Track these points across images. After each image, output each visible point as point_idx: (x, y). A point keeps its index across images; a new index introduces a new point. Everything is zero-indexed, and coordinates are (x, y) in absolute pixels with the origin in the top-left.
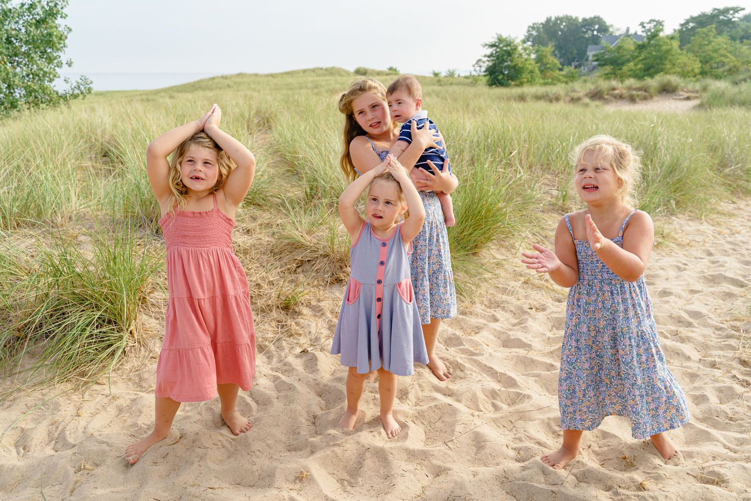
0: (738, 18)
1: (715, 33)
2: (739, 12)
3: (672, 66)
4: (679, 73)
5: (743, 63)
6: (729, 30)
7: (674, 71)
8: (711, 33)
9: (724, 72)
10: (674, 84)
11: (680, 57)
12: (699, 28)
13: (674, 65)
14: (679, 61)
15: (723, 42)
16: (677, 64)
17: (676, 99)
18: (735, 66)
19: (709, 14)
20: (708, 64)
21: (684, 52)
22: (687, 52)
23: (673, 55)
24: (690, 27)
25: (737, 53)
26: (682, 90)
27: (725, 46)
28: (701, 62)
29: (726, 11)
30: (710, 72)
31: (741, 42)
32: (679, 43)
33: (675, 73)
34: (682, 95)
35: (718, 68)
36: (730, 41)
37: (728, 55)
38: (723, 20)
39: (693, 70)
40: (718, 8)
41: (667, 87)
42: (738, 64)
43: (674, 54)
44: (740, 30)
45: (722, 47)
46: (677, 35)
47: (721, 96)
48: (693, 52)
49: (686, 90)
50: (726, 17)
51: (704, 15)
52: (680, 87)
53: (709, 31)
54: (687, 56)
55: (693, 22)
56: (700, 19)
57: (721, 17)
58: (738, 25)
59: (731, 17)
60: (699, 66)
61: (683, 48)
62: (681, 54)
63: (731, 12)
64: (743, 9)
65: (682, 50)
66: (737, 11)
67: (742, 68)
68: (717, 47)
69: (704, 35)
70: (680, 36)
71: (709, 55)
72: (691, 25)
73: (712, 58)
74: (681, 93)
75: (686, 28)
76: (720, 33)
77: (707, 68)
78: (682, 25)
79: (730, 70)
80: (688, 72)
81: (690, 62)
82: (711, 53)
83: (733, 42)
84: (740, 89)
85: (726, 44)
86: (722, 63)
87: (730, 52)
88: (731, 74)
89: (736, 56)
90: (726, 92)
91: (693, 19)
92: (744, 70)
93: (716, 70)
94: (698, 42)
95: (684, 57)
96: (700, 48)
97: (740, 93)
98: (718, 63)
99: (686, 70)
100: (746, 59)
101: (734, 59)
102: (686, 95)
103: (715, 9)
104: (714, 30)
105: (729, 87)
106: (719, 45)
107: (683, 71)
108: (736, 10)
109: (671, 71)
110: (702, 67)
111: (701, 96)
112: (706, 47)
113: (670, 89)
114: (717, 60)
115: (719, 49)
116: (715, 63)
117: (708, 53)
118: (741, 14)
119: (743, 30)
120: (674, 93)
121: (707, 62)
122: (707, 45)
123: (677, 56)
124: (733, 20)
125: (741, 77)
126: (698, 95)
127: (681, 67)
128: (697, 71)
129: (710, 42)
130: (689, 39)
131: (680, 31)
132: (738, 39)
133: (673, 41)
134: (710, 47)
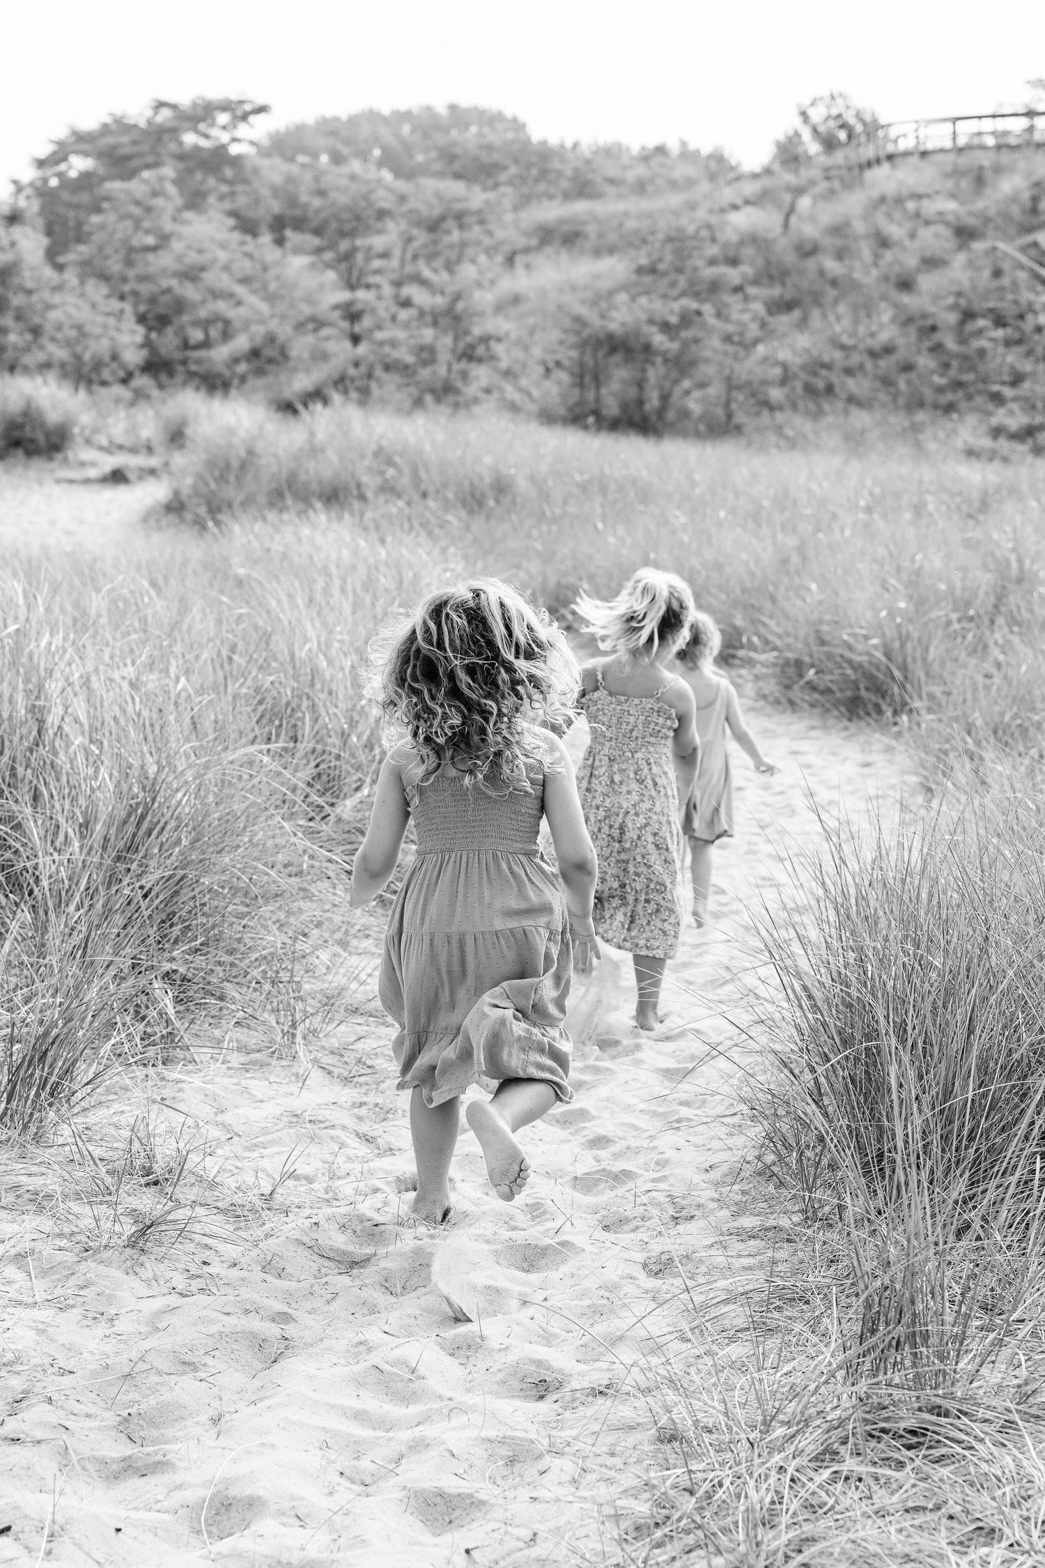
0: (252, 143)
1: (179, 201)
2: (253, 119)
3: (29, 337)
4: (63, 365)
5: (300, 326)
6: (224, 188)
7: (41, 357)
8: (159, 202)
9: (236, 360)
10: (53, 417)
11: (57, 299)
12: (113, 178)
13: (36, 331)
14: (54, 315)
15: (212, 240)
16: (48, 327)
17: (72, 482)
18: (271, 339)
19: (143, 124)
20: (170, 331)
21: (71, 277)
22: (82, 279)
23: (29, 292)
24: (73, 174)
25: (272, 287)
26: (88, 442)
27: (223, 256)
28: (141, 319)
29: (202, 113)
30: (184, 362)
31: (280, 241)
32: (44, 241)
33: (45, 366)
34: (93, 464)
35: (206, 344)
36: (237, 236)
37: (240, 290)
38: (197, 148)
39: (115, 357)
40: (171, 99)
41: (28, 433)
42: (284, 331)
43: (29, 284)
44: (266, 192)
45: (214, 260)
46: (30, 206)
47: (243, 466)
48: (104, 277)
49: (103, 440)
50: (206, 136)
51: (121, 126)
52: (76, 430)
53: (155, 194)
54: (82, 295)
55: (86, 154)
56: (111, 140)
57: (190, 139)
58: (256, 171)
59: (225, 137)
60: (139, 339)
61: (61, 259)
62: (58, 288)
63: (223, 118)
64: (262, 109)
65: (60, 268)
66: (244, 117)
67: (301, 346)
68: (193, 258)
69: (137, 211)
70: (42, 212)
71: (168, 291)
72: (78, 165)
73: (180, 306)
74: (87, 454)
75: (60, 175)
76: (195, 201)
77: (168, 342)
78: (41, 164)
79: (255, 353)
80: (98, 365)
81: (100, 319)
82: (174, 283)
83: (248, 238)
84: (312, 434)
85: (223, 246)
86: (220, 326)
87: (245, 281)
88: (260, 372)
89: (271, 298)
90: (259, 447)
91: (81, 141)
92: (306, 355)
93: (202, 353)
94: (119, 235)
95: (71, 299)
96: (129, 263)
97: (314, 450)
98: (206, 324)
99: (87, 357)
100: (307, 310)
101: (264, 307)
102: (110, 462)
103: (161, 105)
104: (171, 189)
105: (270, 427)
106: (200, 251)
107: (78, 357)
108: (241, 112)
109: (29, 360)
110: (147, 344)
111: (166, 464)
112: (151, 257)
113: (41, 438)
114: (203, 313)
115: (203, 269)
116: (196, 323)
117: (165, 283)
118: (258, 129)
119: (275, 191)
120: (59, 456)
121: (162, 321)
122: (153, 249)
123: (46, 295)
124: (234, 150)
125: (302, 382)
126: (153, 462)
127: (69, 343)
128: (133, 357)
129: (164, 240)
130: (79, 224)
131: (42, 192)
132: (264, 229)
133: (17, 232)
134: (164, 260)
